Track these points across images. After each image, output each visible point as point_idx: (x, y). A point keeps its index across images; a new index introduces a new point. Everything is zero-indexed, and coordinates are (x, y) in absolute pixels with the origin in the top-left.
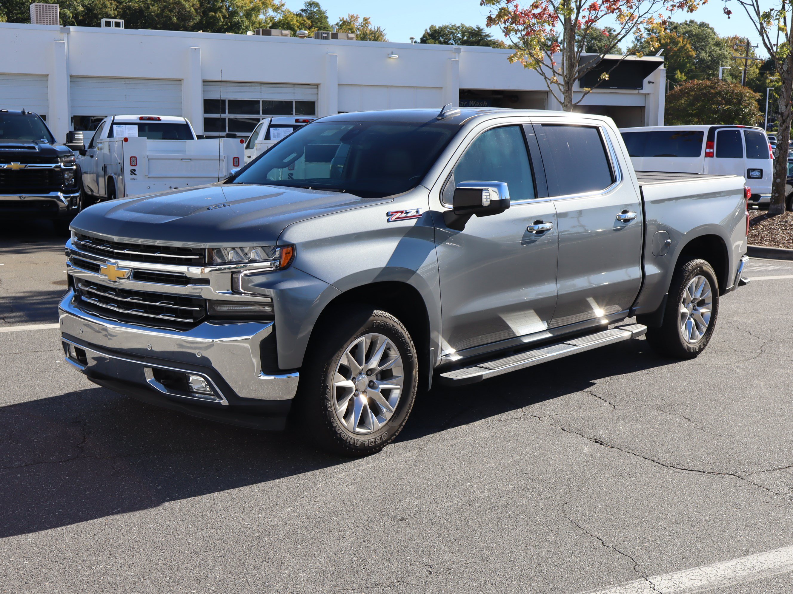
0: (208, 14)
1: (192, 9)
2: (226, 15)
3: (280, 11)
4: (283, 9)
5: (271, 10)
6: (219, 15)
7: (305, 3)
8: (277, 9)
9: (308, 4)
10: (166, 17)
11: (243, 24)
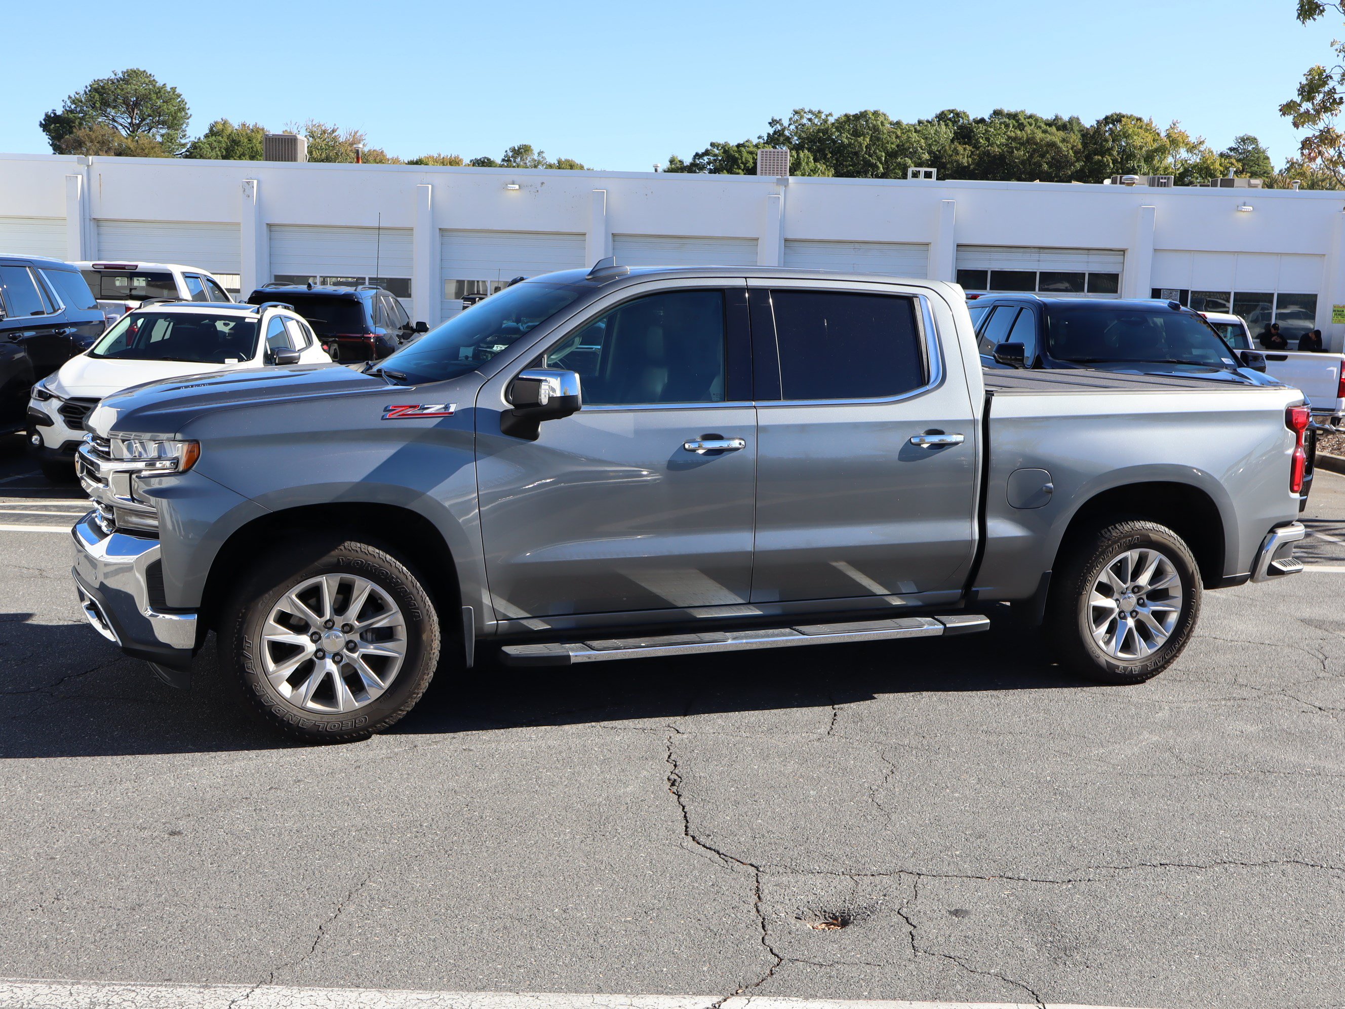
0: (1092, 159)
1: (1071, 152)
2: (1117, 159)
3: (1196, 152)
4: (1202, 148)
5: (1185, 149)
6: (1107, 159)
7: (1236, 139)
8: (1192, 149)
9: (1240, 141)
10: (1035, 164)
11: (1140, 170)
